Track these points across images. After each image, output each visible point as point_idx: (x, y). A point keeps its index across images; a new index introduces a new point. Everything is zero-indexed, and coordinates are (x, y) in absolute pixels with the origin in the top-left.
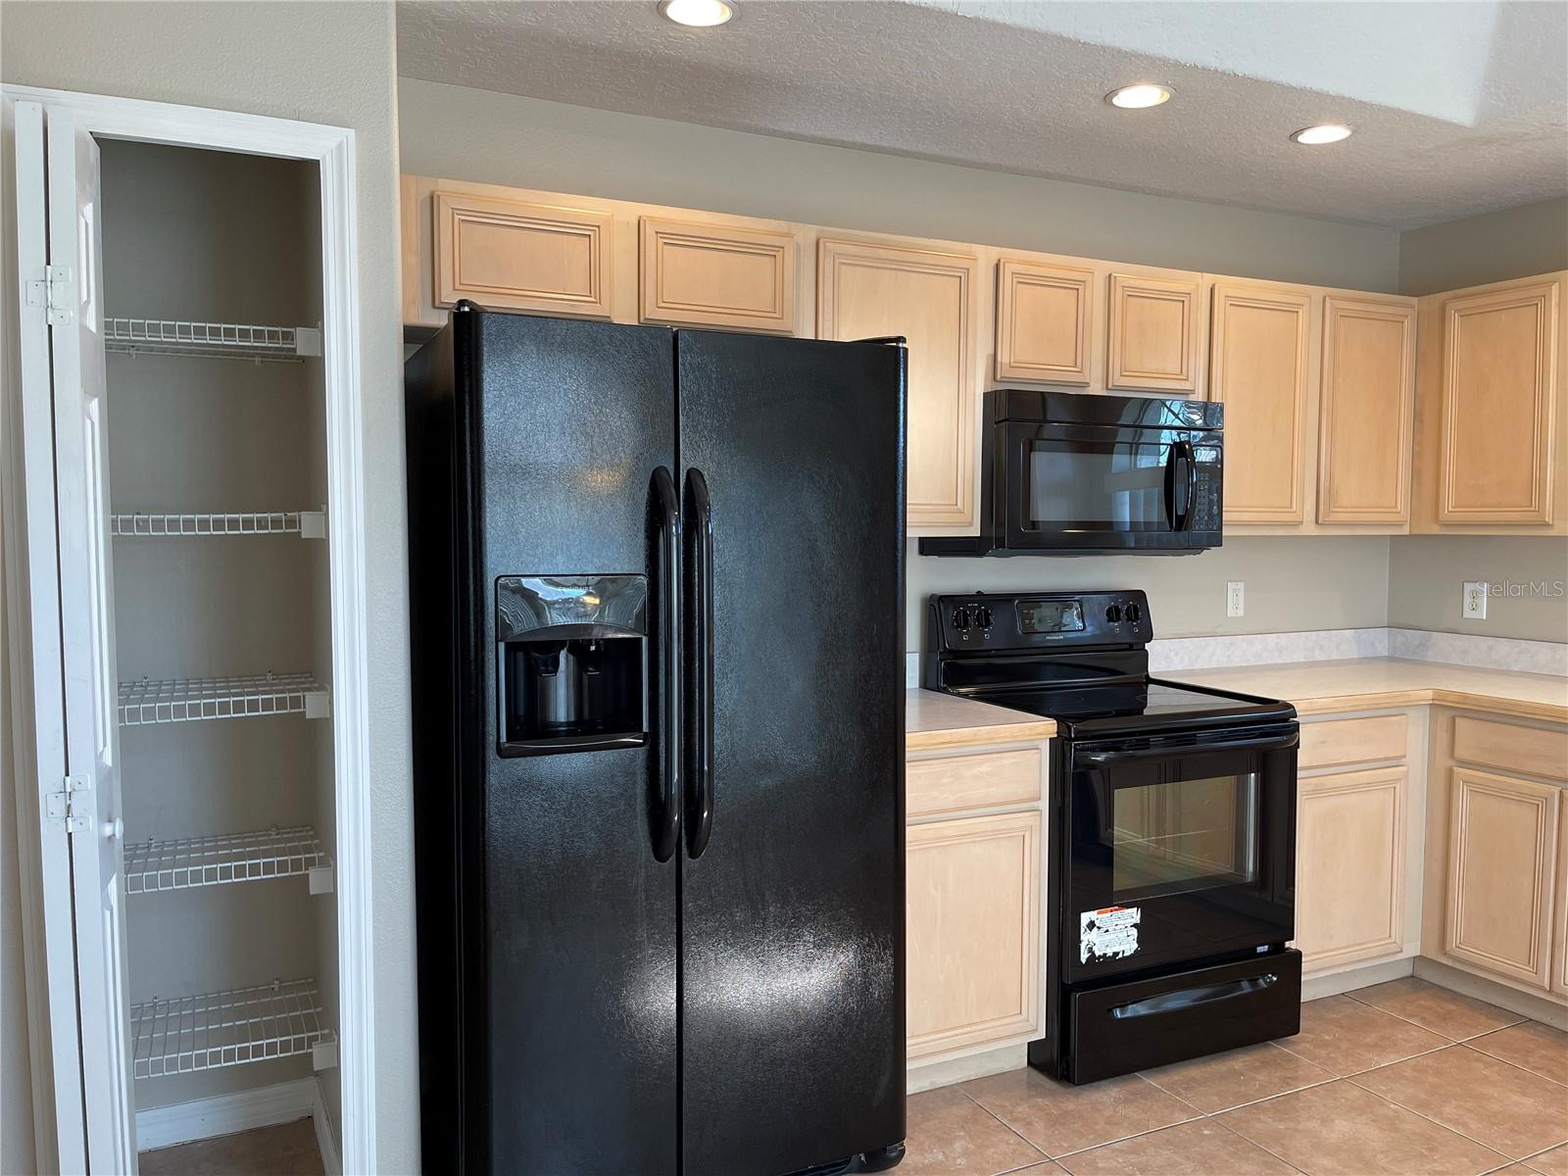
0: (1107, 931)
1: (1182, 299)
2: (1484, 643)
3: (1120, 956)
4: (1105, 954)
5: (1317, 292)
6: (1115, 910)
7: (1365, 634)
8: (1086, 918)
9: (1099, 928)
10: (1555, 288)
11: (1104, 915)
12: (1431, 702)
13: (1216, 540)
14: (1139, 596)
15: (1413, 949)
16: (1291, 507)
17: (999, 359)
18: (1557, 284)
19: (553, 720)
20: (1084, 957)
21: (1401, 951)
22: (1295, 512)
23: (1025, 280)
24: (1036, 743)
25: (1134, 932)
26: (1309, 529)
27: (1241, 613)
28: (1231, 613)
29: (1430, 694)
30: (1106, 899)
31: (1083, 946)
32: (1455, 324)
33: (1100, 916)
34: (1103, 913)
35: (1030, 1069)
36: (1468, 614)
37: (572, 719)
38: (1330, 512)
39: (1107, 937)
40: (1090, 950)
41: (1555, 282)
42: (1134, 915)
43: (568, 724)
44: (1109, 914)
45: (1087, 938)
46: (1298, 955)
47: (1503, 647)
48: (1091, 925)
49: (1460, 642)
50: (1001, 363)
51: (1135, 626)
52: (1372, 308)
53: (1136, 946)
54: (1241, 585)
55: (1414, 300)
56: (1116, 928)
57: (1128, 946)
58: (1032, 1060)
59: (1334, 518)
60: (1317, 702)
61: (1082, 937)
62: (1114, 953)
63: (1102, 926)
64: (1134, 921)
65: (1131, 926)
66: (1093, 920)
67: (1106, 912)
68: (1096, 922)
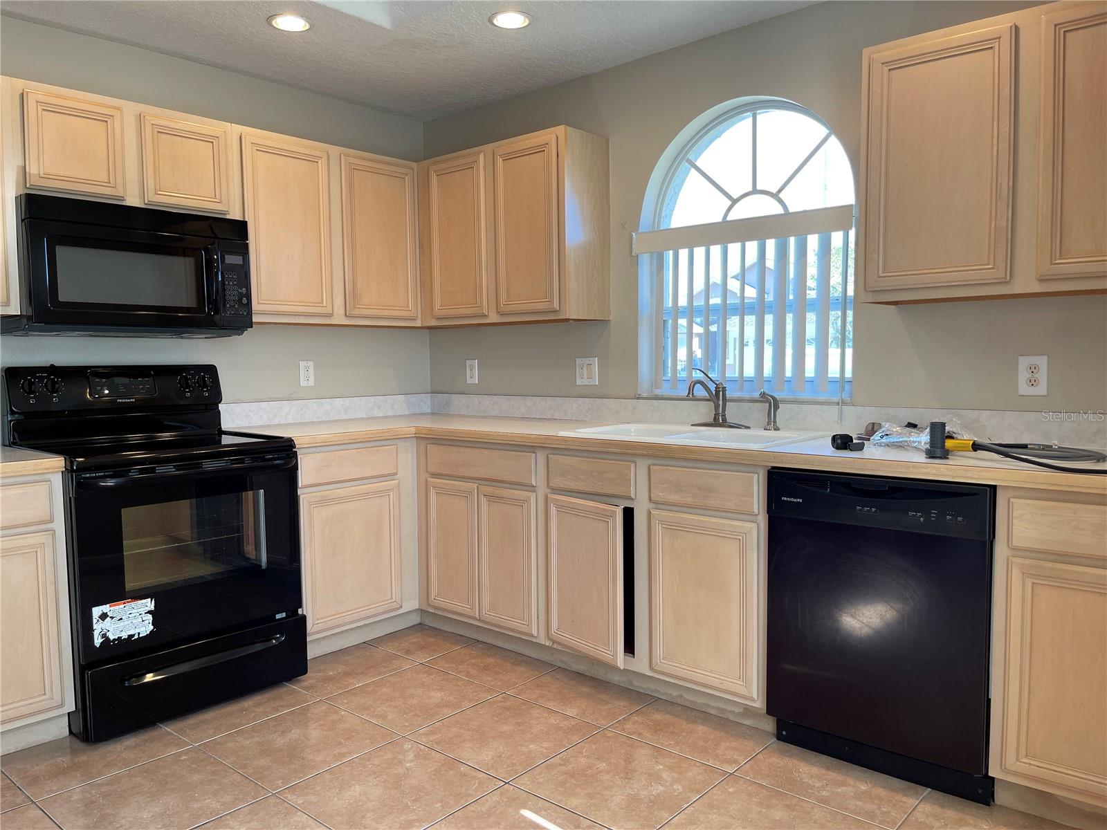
0: (121, 619)
1: (211, 140)
2: (476, 398)
3: (136, 637)
4: (120, 638)
5: (335, 150)
6: (129, 602)
7: (413, 398)
8: (97, 611)
9: (112, 618)
10: (481, 156)
11: (117, 607)
12: (414, 435)
13: (248, 324)
14: (211, 370)
15: (412, 604)
16: (322, 303)
17: (27, 170)
18: (482, 154)
20: (98, 641)
21: (401, 607)
22: (325, 307)
23: (49, 108)
24: (47, 476)
25: (150, 617)
26: (339, 319)
27: (311, 383)
28: (303, 383)
29: (413, 430)
30: (118, 594)
31: (96, 634)
32: (434, 179)
33: (112, 608)
34: (116, 605)
35: (71, 736)
36: (469, 381)
38: (354, 308)
39: (121, 624)
40: (104, 636)
41: (481, 152)
42: (149, 604)
44: (123, 606)
45: (98, 627)
46: (304, 618)
47: (486, 400)
48: (104, 616)
49: (464, 399)
50: (30, 174)
51: (205, 391)
52: (381, 166)
53: (152, 627)
54: (311, 364)
55: (414, 165)
56: (130, 616)
57: (143, 629)
58: (73, 730)
59: (356, 312)
60: (319, 438)
61: (95, 626)
62: (129, 636)
63: (115, 615)
64: (148, 609)
65: (146, 613)
66: (105, 612)
67: (119, 605)
68: (108, 614)
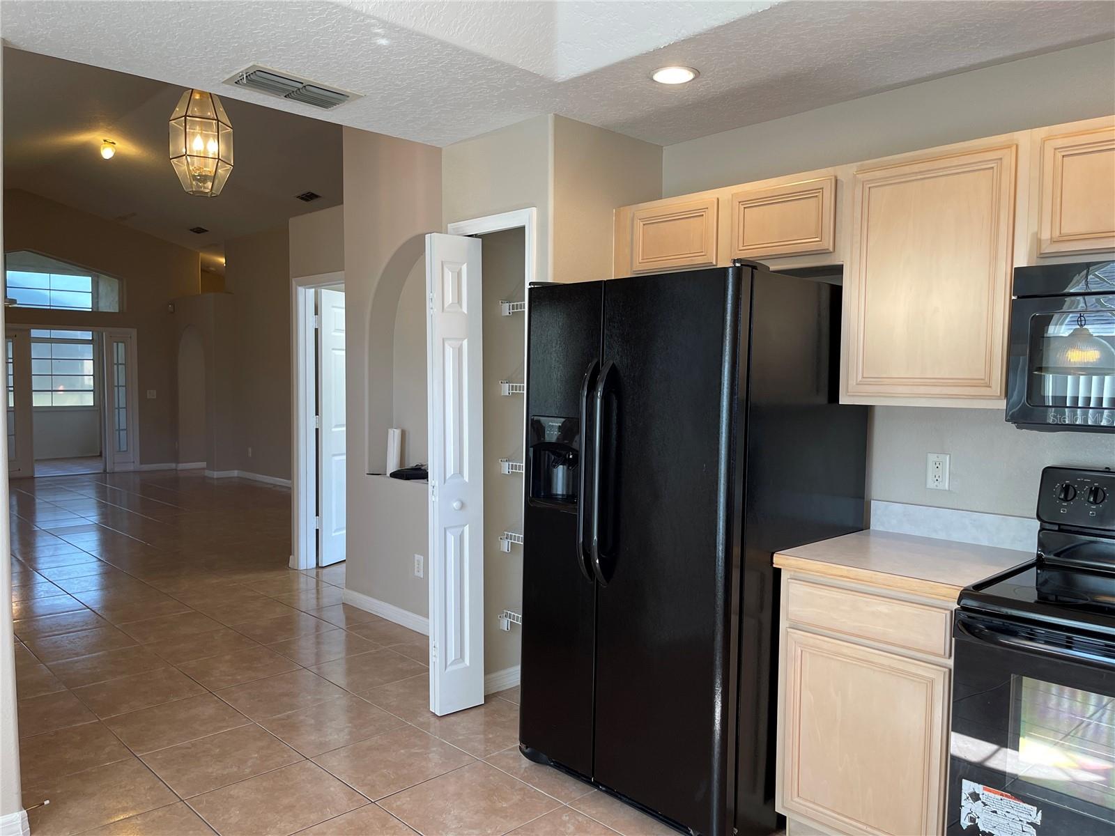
0: (995, 812)
6: (1006, 796)
8: (967, 786)
9: (985, 805)
11: (991, 795)
17: (1039, 236)
19: (554, 492)
20: (965, 822)
23: (1073, 152)
25: (1033, 831)
31: (964, 812)
33: (986, 793)
34: (991, 791)
37: (565, 493)
39: (994, 817)
40: (972, 820)
42: (1034, 814)
43: (563, 495)
44: (1000, 797)
45: (967, 806)
48: (975, 797)
50: (1042, 240)
56: (1007, 814)
61: (964, 803)
63: (988, 803)
64: (1031, 819)
65: (1028, 823)
66: (977, 792)
67: (996, 793)
68: (981, 796)
